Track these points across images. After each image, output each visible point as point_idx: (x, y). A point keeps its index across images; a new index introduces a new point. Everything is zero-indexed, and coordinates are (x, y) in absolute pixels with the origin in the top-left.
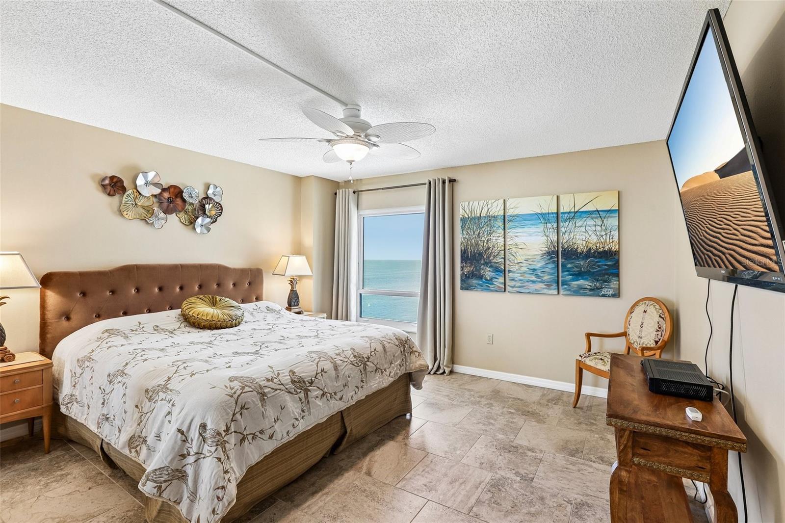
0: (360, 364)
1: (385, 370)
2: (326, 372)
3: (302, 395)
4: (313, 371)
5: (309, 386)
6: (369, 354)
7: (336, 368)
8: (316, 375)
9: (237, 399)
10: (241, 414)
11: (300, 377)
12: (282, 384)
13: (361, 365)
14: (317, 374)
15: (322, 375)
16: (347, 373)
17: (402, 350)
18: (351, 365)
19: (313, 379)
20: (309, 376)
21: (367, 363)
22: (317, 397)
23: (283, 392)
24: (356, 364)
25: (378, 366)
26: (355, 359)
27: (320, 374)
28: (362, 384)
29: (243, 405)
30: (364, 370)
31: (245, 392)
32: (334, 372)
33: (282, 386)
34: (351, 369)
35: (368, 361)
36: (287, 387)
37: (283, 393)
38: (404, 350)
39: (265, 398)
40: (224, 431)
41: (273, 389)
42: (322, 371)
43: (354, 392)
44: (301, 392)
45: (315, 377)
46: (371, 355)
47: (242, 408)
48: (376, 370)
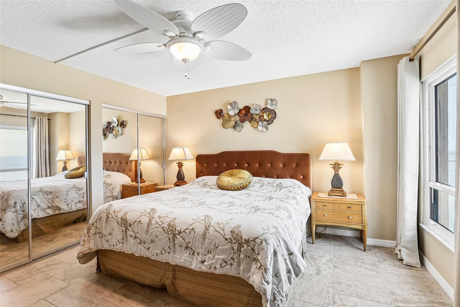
0: (170, 232)
1: (198, 254)
2: (141, 224)
3: (124, 229)
4: (134, 219)
5: (129, 226)
6: (182, 230)
7: (149, 224)
8: (135, 222)
9: (100, 214)
10: (99, 221)
11: (127, 218)
12: (117, 217)
13: (171, 234)
14: (135, 221)
15: (138, 224)
16: (154, 233)
17: (236, 248)
18: (162, 229)
19: (132, 223)
20: (130, 220)
21: (178, 236)
22: (132, 236)
23: (115, 221)
24: (166, 231)
25: (190, 245)
26: (167, 227)
27: (137, 223)
28: (169, 250)
30: (173, 240)
31: (103, 212)
32: (146, 227)
33: (116, 218)
34: (160, 232)
35: (179, 235)
36: (118, 219)
37: (115, 222)
38: (239, 250)
39: (108, 219)
40: (91, 224)
41: (112, 217)
42: (140, 221)
43: (160, 252)
44: (123, 227)
45: (134, 223)
46: (185, 232)
47: (100, 218)
48: (187, 248)
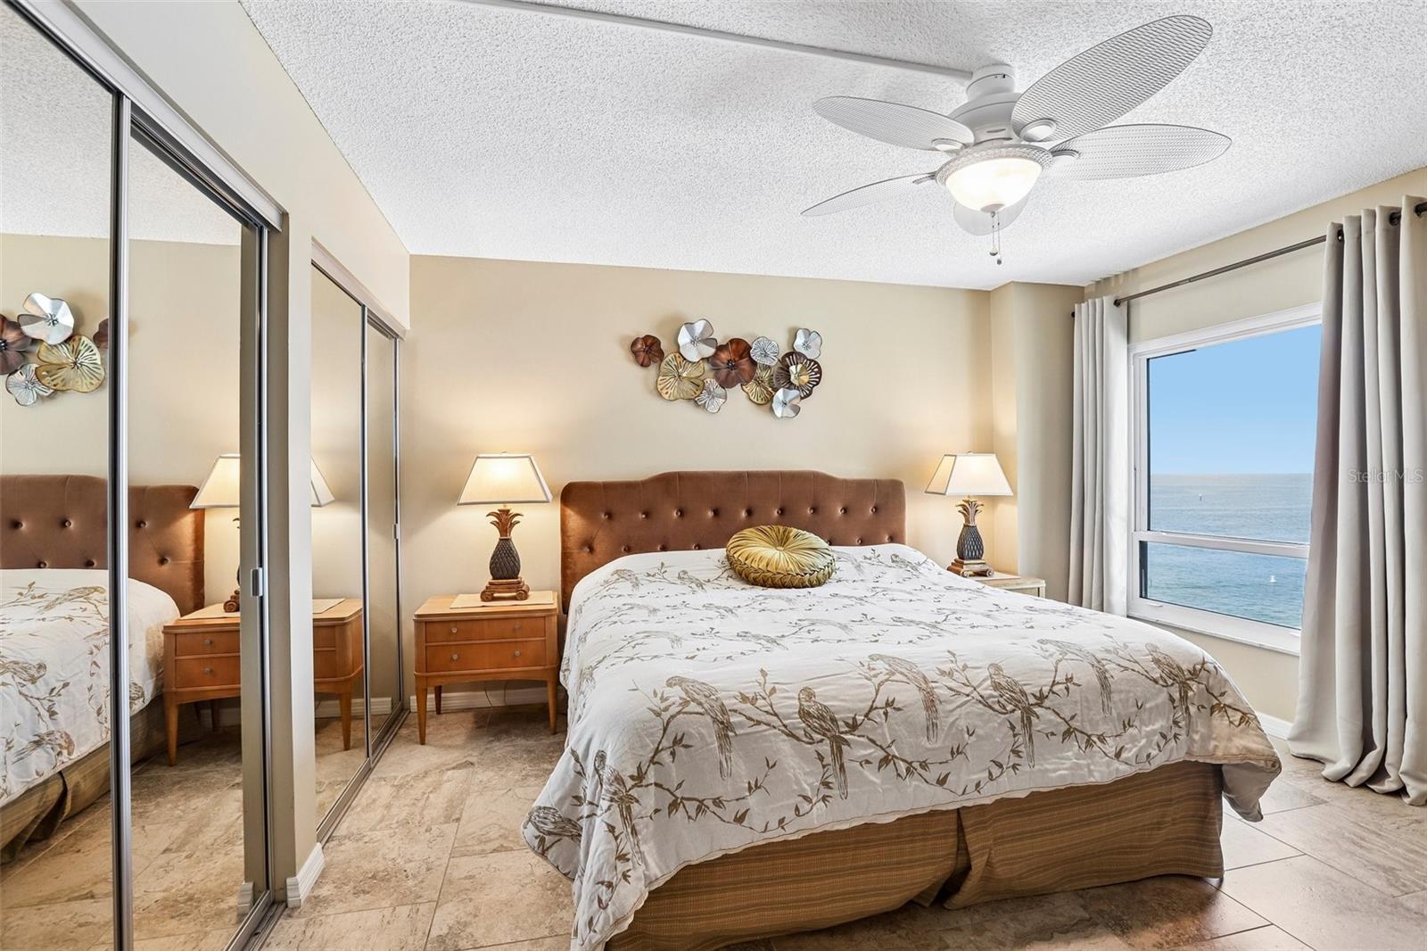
0: (1010, 707)
1: (1102, 738)
2: (899, 709)
3: (825, 748)
4: (861, 701)
5: (846, 733)
6: (1046, 690)
7: (931, 703)
8: (870, 711)
9: (668, 724)
10: (673, 754)
11: (825, 707)
12: (776, 715)
13: (1013, 711)
14: (871, 709)
15: (886, 714)
16: (962, 724)
17: (1176, 696)
18: (981, 706)
19: (860, 718)
20: (849, 710)
21: (1037, 710)
22: (868, 762)
23: (775, 731)
24: (997, 707)
25: (1074, 724)
26: (995, 694)
27: (881, 711)
28: (1014, 759)
29: (678, 738)
30: (1024, 726)
31: (686, 713)
32: (924, 712)
33: (775, 718)
34: (981, 715)
35: (1039, 705)
36: (786, 722)
37: (775, 735)
38: (1184, 698)
39: (731, 734)
40: (632, 777)
41: (750, 719)
42: (888, 704)
43: (987, 774)
44: (821, 741)
45: (866, 716)
46: (1054, 693)
47: (677, 742)
48: (1068, 734)
